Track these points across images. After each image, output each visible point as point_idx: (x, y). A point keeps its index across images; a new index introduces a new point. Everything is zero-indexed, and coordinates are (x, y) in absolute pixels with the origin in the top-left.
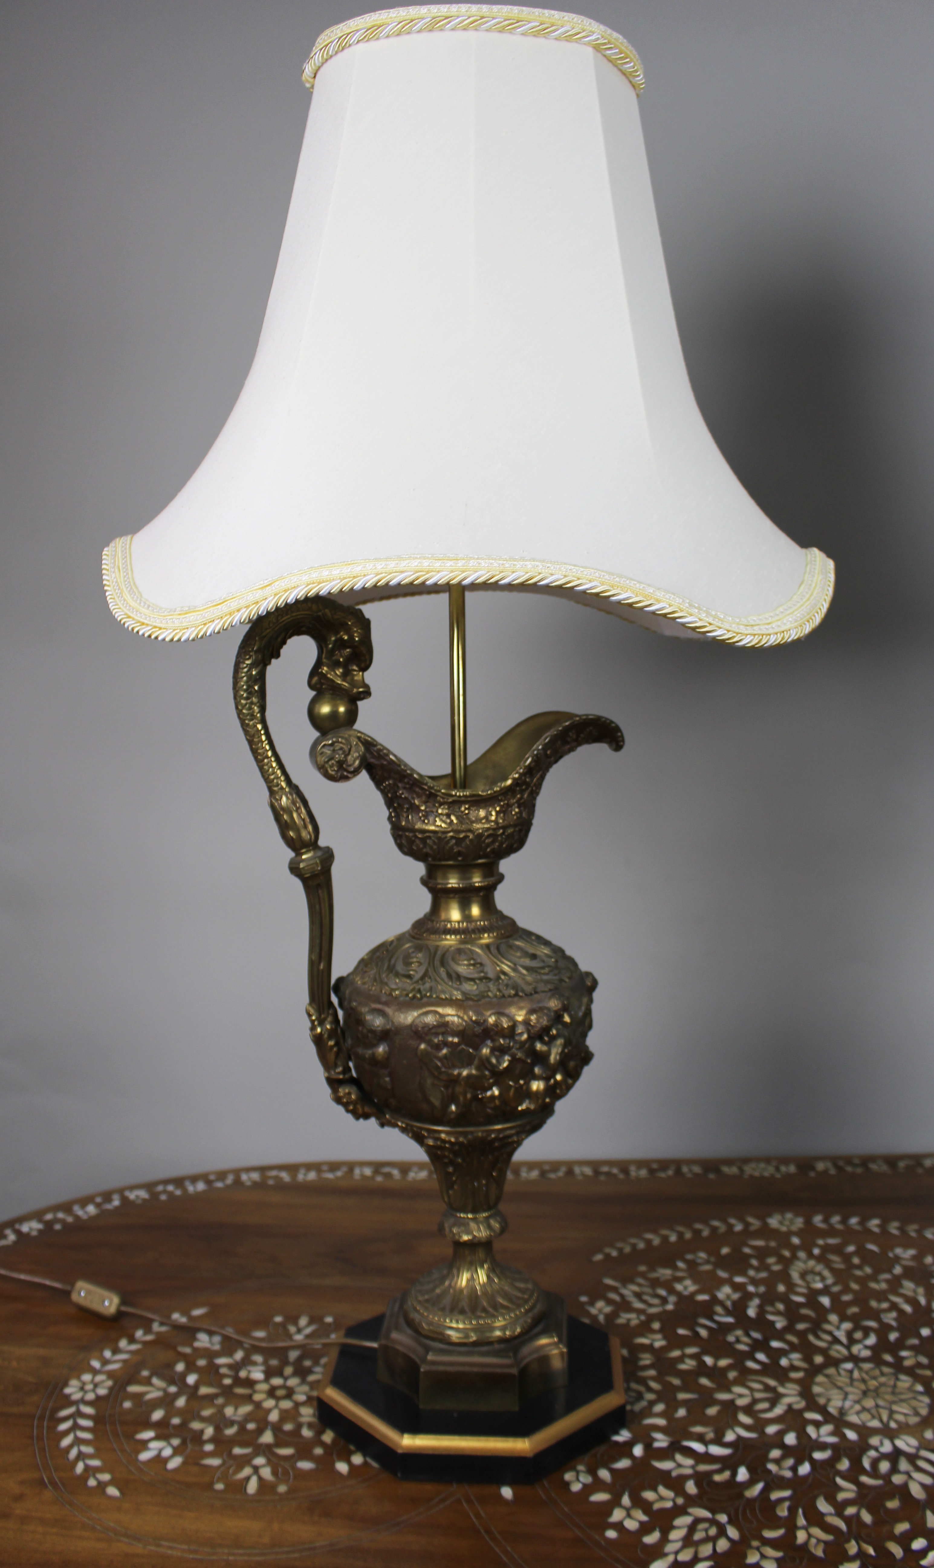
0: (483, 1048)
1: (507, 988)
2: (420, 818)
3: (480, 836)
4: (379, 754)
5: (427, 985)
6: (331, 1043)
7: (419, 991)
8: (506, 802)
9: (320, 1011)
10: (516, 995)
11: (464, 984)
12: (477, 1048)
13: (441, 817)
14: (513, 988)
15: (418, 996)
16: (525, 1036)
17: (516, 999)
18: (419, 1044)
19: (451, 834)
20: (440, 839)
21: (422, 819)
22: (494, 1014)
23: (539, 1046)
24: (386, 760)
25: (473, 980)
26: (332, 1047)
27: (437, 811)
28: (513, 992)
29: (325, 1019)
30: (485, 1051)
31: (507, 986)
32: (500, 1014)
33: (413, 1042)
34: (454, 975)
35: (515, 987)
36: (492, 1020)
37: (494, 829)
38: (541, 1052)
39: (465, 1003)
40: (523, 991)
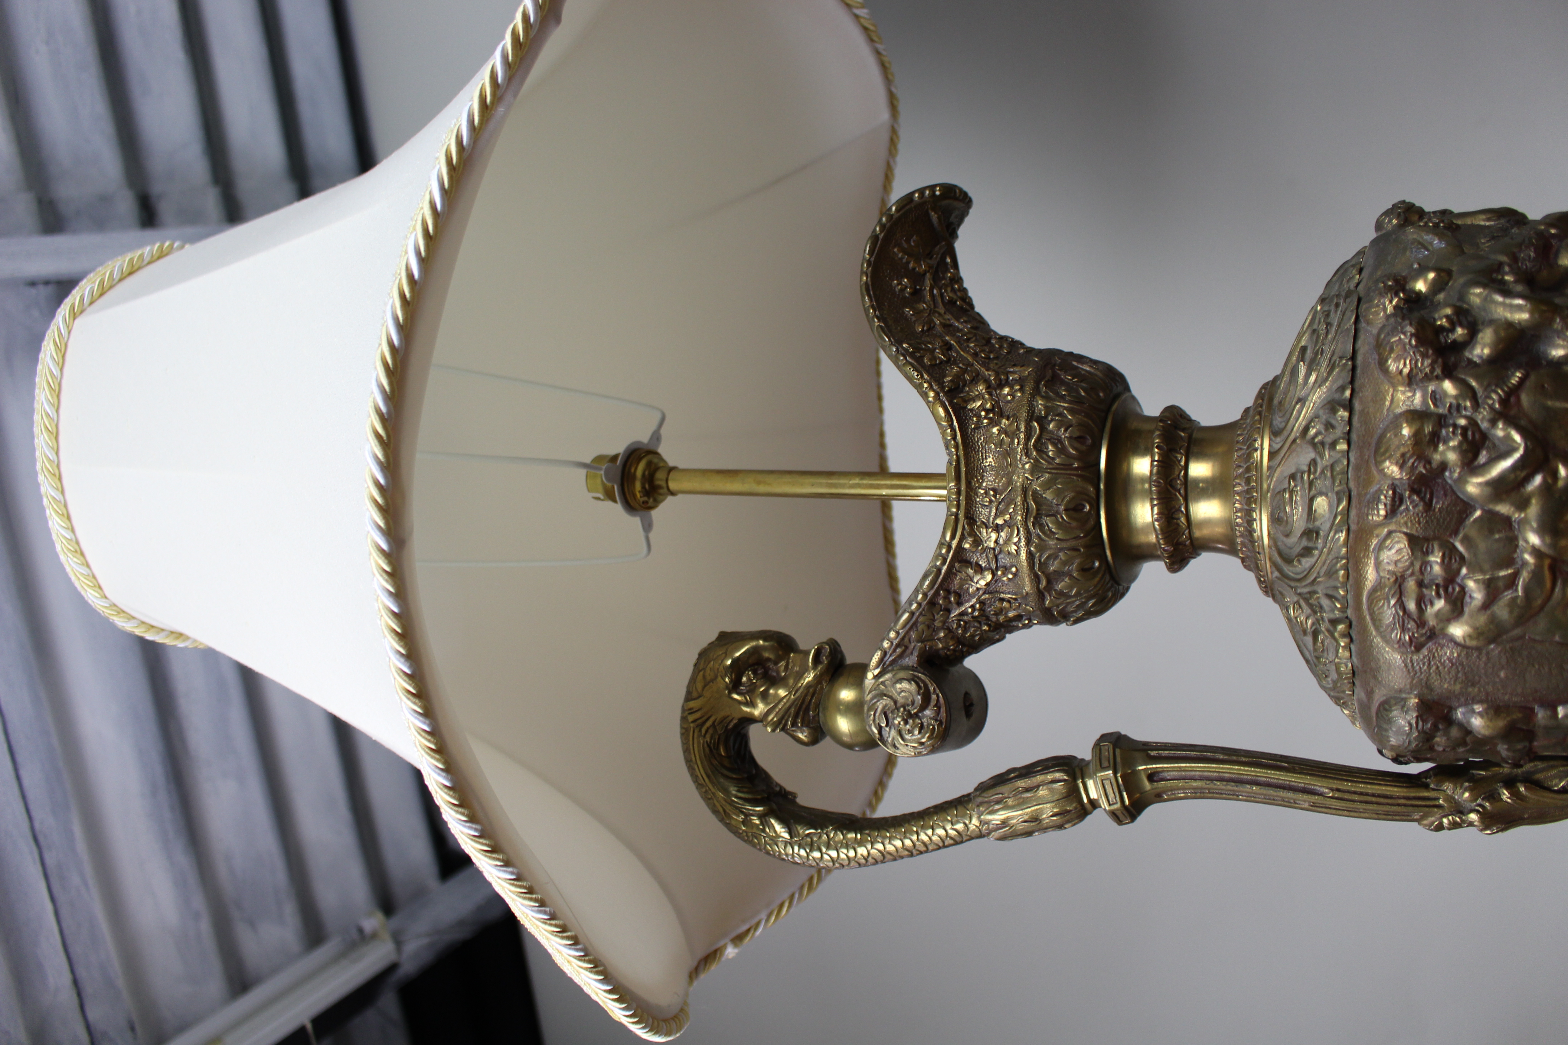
0: (1465, 493)
1: (1333, 427)
2: (1009, 579)
3: (1036, 469)
4: (898, 646)
5: (1325, 602)
6: (1505, 795)
7: (1334, 622)
8: (983, 413)
9: (1430, 805)
10: (1349, 406)
11: (1317, 523)
12: (1465, 506)
13: (1001, 541)
14: (1334, 411)
15: (1341, 627)
16: (1448, 386)
17: (1357, 405)
18: (1452, 640)
19: (1030, 525)
20: (1041, 548)
21: (1010, 576)
22: (1378, 463)
23: (1481, 350)
24: (907, 633)
25: (1311, 500)
26: (1515, 794)
27: (994, 549)
28: (1343, 414)
29: (1450, 799)
30: (1474, 486)
31: (1329, 426)
32: (1380, 451)
33: (1449, 653)
34: (1305, 543)
35: (1332, 405)
36: (1392, 469)
37: (1028, 438)
38: (1494, 346)
39: (1353, 527)
40: (1342, 389)
